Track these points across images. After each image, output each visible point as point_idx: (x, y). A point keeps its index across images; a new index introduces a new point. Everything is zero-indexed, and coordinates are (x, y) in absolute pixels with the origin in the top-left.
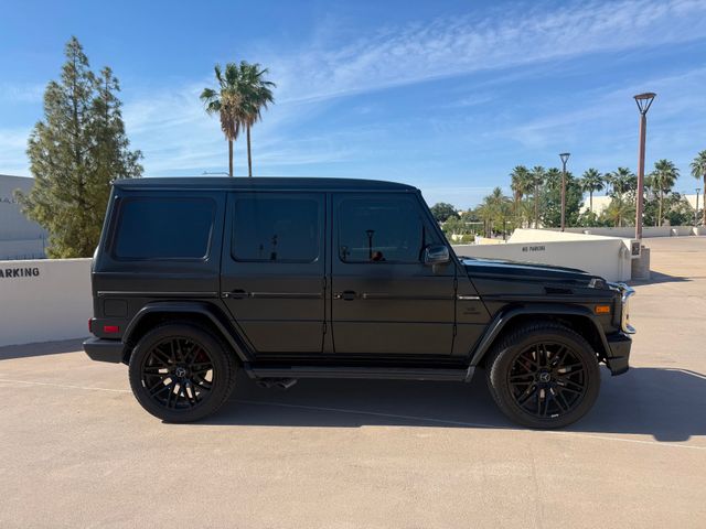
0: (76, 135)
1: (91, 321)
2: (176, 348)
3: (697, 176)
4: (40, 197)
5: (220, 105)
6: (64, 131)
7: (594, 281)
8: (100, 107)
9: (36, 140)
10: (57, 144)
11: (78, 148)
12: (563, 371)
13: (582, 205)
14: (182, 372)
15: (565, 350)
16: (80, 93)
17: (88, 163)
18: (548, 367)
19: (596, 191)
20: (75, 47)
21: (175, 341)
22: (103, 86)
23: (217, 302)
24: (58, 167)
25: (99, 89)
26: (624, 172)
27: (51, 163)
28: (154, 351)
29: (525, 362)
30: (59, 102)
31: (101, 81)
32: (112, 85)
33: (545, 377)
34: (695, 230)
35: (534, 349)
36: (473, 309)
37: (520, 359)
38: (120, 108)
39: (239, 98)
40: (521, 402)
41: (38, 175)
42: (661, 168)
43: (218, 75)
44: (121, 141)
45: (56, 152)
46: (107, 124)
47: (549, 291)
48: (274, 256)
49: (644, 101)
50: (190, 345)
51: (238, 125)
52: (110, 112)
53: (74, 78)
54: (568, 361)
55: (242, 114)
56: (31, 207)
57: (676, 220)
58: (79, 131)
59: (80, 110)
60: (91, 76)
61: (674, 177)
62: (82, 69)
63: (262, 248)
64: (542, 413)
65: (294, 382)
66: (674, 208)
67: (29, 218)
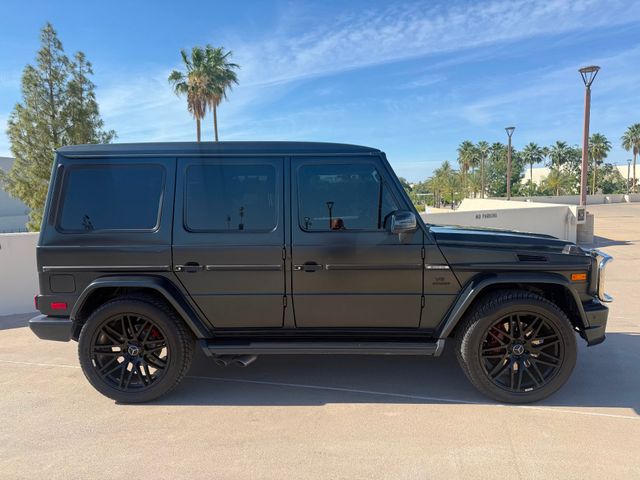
0: (53, 117)
1: (36, 298)
2: (127, 326)
3: (627, 148)
4: (20, 175)
5: (187, 87)
6: (41, 112)
7: (569, 247)
8: (75, 90)
9: (15, 121)
10: (35, 125)
11: (55, 128)
12: (537, 342)
13: (523, 177)
14: (134, 351)
15: (540, 320)
16: (56, 76)
17: (64, 142)
18: (521, 338)
19: (535, 164)
20: (50, 32)
21: (125, 318)
22: (77, 69)
23: (170, 276)
24: (36, 147)
25: (73, 73)
26: (561, 146)
27: (29, 143)
28: (104, 329)
29: (497, 334)
30: (36, 85)
31: (75, 65)
32: (85, 69)
33: (519, 350)
34: (627, 197)
35: (507, 320)
36: (443, 279)
37: (492, 330)
38: (94, 91)
39: (205, 79)
40: (493, 376)
41: (17, 154)
42: (595, 142)
43: (185, 58)
44: (95, 121)
45: (33, 133)
46: (82, 106)
47: (523, 258)
48: (241, 227)
49: (589, 74)
50: (142, 321)
51: (205, 105)
52: (85, 94)
53: (49, 62)
54: (543, 333)
55: (208, 95)
56: (13, 186)
57: (608, 189)
58: (55, 112)
59: (55, 92)
60: (65, 60)
61: (607, 149)
62: (57, 54)
63: (229, 219)
64: (515, 387)
65: (253, 359)
66: (606, 178)
67: (10, 195)
